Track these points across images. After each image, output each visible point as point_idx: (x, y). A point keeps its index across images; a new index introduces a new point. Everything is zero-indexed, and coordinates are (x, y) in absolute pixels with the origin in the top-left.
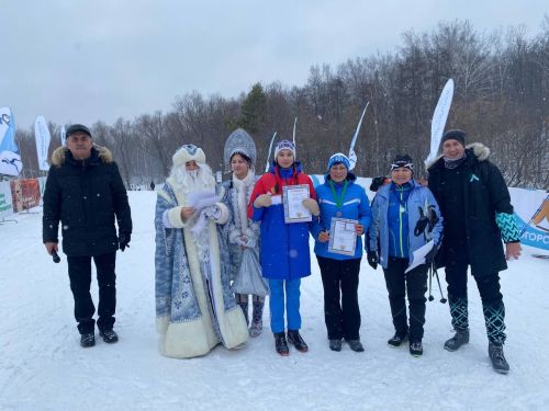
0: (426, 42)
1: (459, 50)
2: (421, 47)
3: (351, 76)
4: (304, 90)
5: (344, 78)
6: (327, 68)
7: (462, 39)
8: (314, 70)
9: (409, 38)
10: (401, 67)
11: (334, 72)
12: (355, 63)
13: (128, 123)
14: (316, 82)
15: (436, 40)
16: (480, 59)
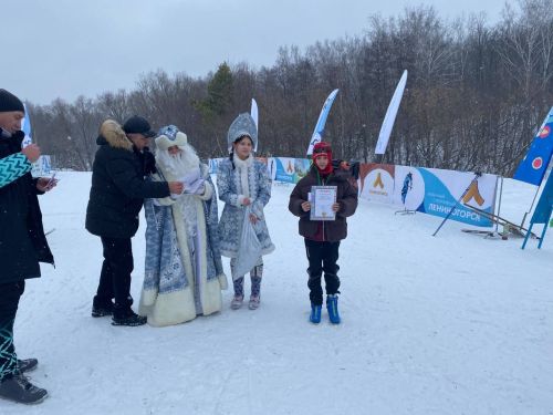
0: (393, 26)
1: (424, 36)
2: (388, 31)
3: (319, 59)
4: (273, 71)
5: (313, 60)
6: (295, 50)
7: (427, 24)
8: (283, 52)
9: (376, 21)
10: (368, 51)
11: (303, 54)
12: (323, 45)
13: (90, 101)
14: (284, 63)
15: (403, 24)
16: (444, 46)
